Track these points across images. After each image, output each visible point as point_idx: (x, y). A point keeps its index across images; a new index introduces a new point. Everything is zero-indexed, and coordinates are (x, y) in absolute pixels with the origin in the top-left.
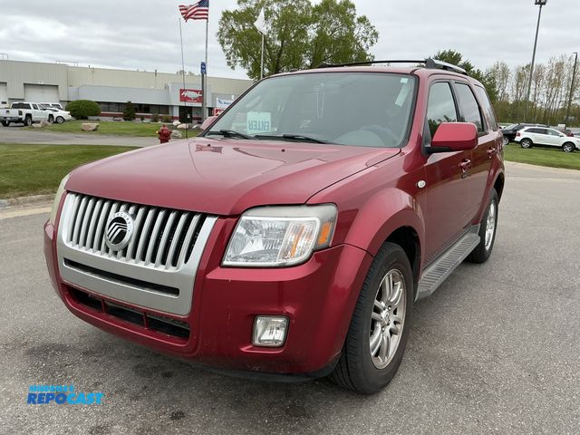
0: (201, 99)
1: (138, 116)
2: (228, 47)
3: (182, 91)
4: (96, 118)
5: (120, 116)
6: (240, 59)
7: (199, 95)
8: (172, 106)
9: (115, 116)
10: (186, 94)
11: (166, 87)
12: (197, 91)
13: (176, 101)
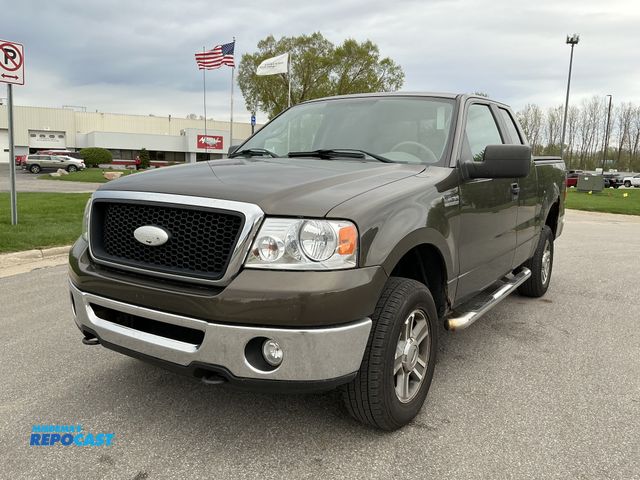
0: (219, 146)
1: (153, 164)
2: (248, 91)
3: (199, 137)
4: (108, 166)
5: (132, 164)
6: (260, 103)
7: (217, 141)
8: (189, 153)
9: (127, 164)
10: (203, 140)
11: (183, 133)
12: (215, 137)
13: (193, 148)
